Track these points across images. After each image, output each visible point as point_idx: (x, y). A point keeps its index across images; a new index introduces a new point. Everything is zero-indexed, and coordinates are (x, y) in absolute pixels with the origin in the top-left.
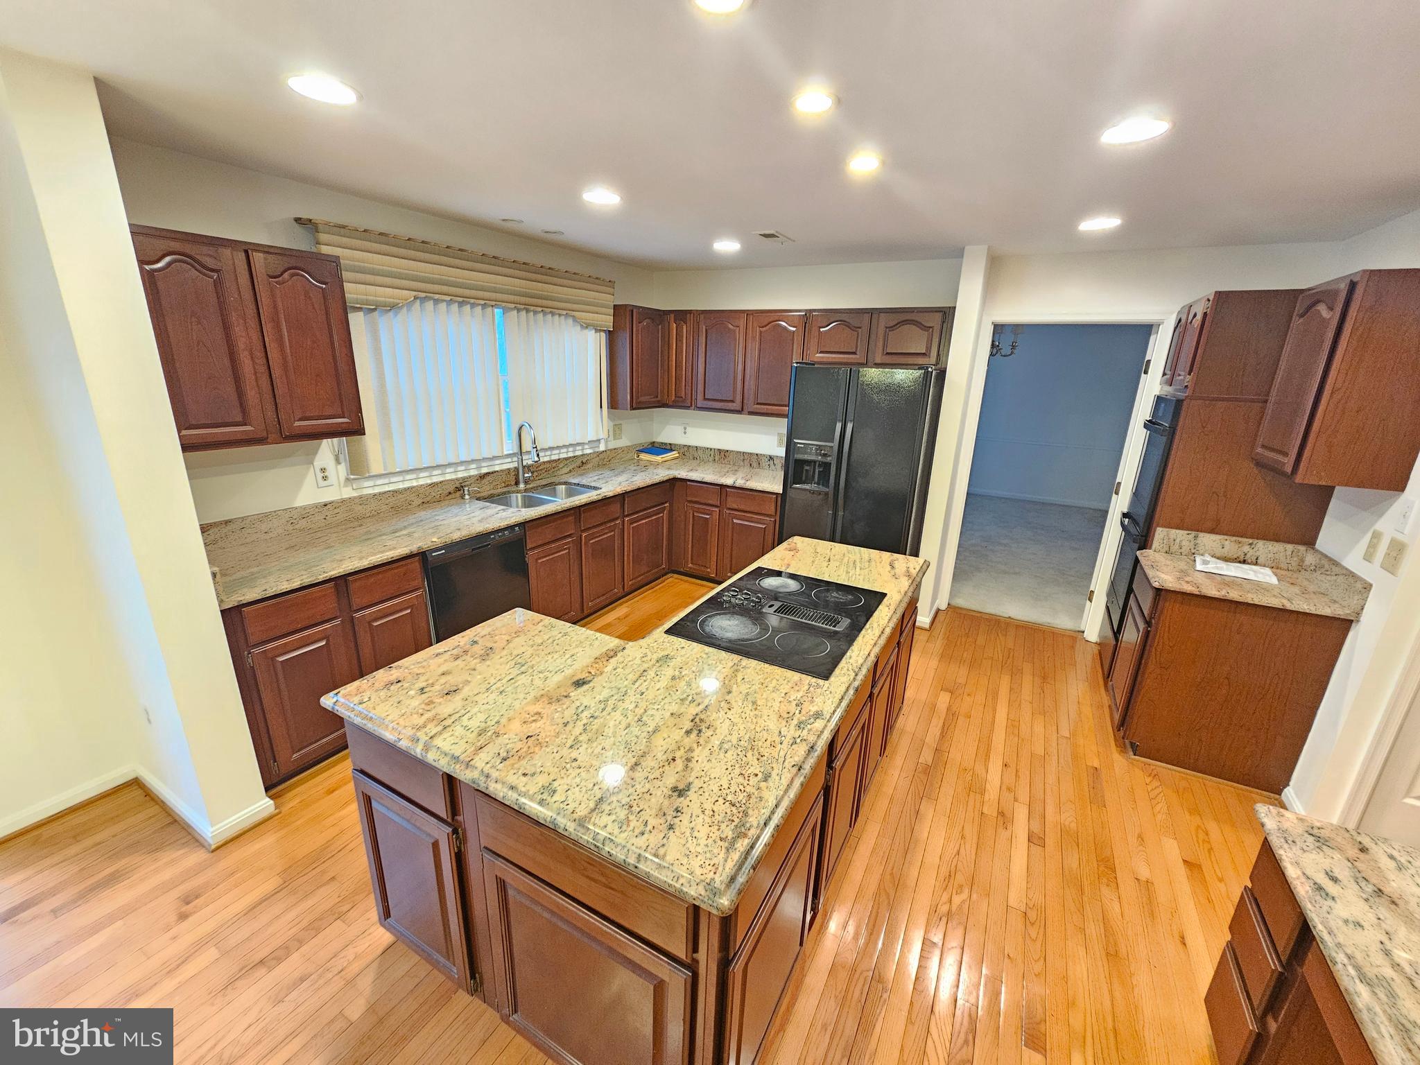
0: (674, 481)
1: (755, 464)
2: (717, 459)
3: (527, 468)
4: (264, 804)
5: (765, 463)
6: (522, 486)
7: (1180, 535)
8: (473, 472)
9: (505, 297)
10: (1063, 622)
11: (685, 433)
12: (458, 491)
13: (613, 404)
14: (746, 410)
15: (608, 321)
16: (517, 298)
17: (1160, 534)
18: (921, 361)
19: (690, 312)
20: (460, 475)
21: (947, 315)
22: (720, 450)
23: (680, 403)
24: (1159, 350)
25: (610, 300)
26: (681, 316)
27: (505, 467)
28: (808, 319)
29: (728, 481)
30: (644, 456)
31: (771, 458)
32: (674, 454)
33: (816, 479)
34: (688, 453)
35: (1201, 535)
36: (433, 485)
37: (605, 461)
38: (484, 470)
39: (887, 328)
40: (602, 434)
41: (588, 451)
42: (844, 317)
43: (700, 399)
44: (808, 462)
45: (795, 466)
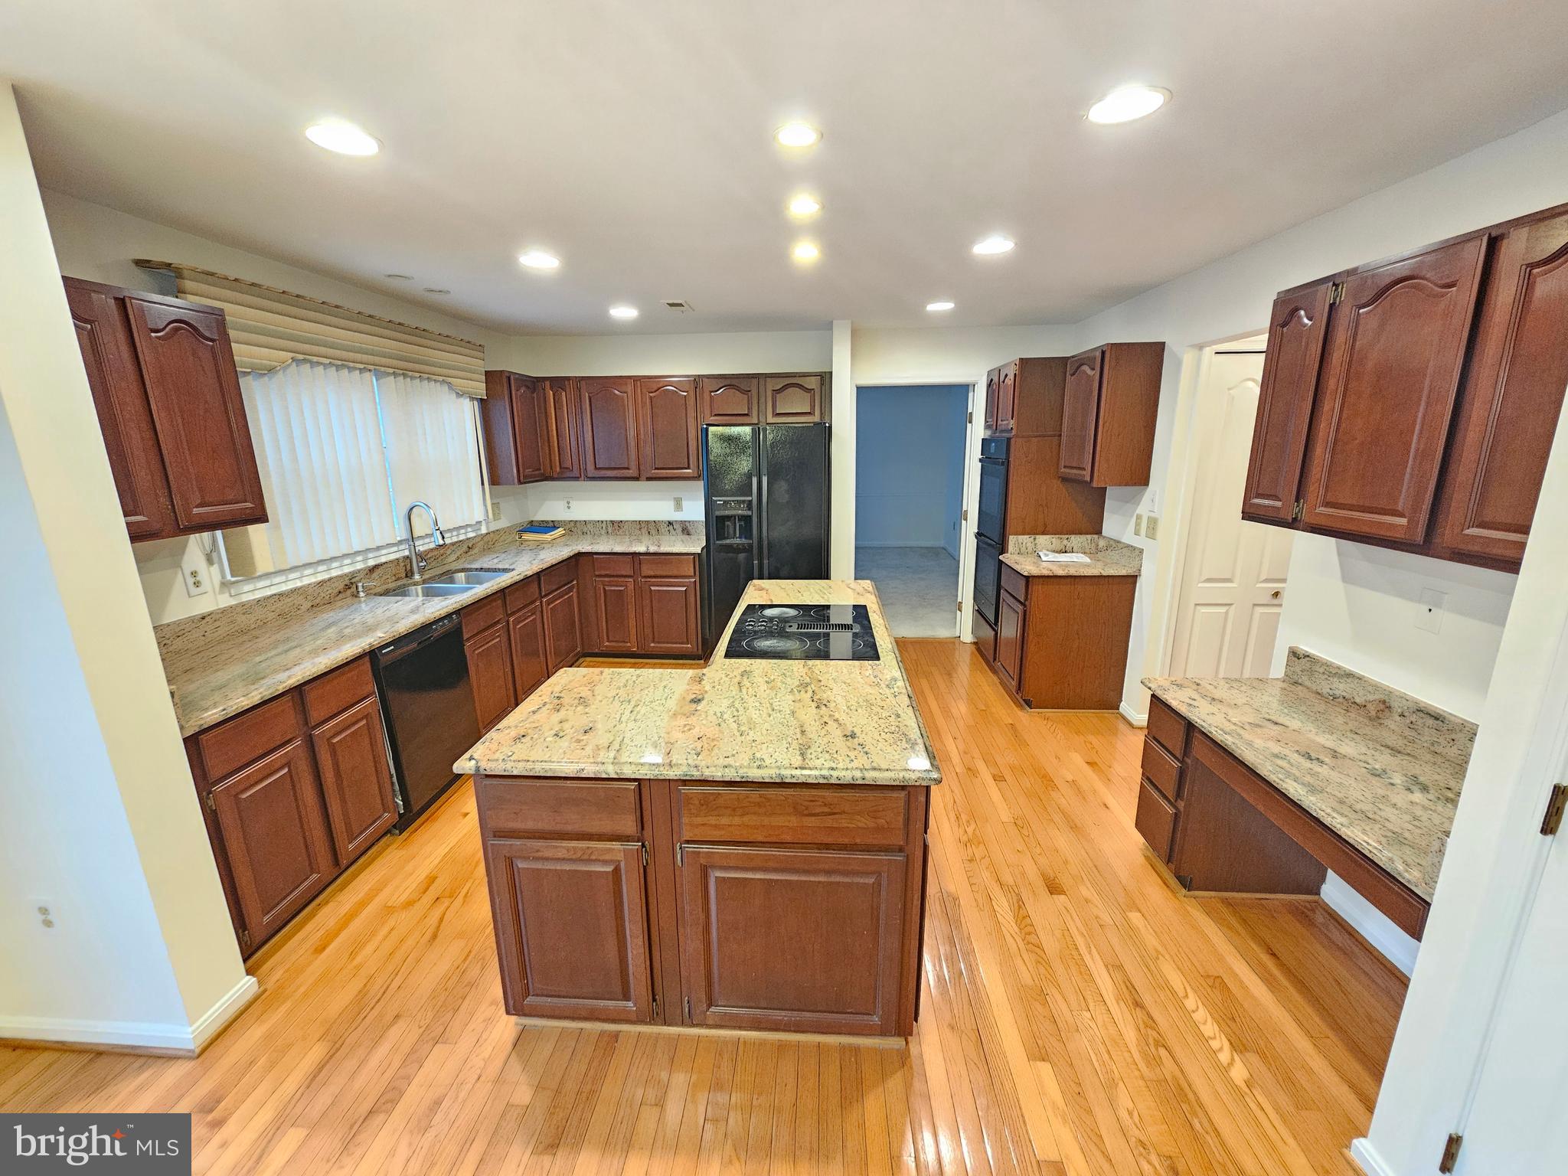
0: (579, 555)
1: (653, 532)
2: (610, 531)
3: (421, 556)
4: (247, 984)
5: (664, 529)
6: (417, 577)
7: (1025, 539)
8: (360, 566)
9: (384, 361)
10: (943, 633)
11: (569, 507)
12: (348, 588)
13: (494, 481)
14: (644, 475)
15: (481, 389)
16: (395, 362)
17: (1013, 541)
18: (806, 419)
19: (568, 378)
20: (347, 570)
21: (825, 379)
22: (612, 522)
23: (564, 474)
24: (978, 404)
25: (481, 366)
26: (558, 383)
27: (392, 557)
28: (697, 381)
29: (642, 549)
30: (527, 536)
31: (670, 523)
32: (560, 531)
33: (738, 536)
34: (574, 528)
35: (1037, 536)
36: (321, 583)
37: (489, 543)
38: (371, 563)
39: (774, 390)
40: (478, 514)
41: (471, 535)
42: (733, 382)
43: (590, 467)
44: (729, 518)
45: (716, 524)
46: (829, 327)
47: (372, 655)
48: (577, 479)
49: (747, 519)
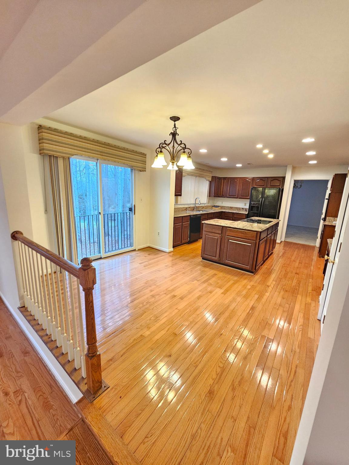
0: (222, 212)
1: (239, 210)
2: (230, 209)
3: (196, 207)
5: (241, 210)
6: (195, 210)
7: (331, 218)
8: (188, 206)
9: (197, 175)
11: (222, 203)
12: (186, 209)
13: (209, 196)
14: (239, 197)
15: (210, 179)
16: (199, 175)
17: (327, 218)
18: (278, 187)
19: (227, 177)
20: (186, 206)
21: (284, 178)
22: (230, 207)
23: (223, 196)
24: (330, 185)
25: (211, 175)
26: (225, 178)
27: (192, 206)
28: (253, 179)
29: (235, 212)
30: (213, 208)
31: (243, 208)
32: (220, 208)
33: (255, 210)
34: (222, 207)
36: (183, 207)
37: (207, 207)
38: (189, 206)
39: (271, 181)
40: (206, 202)
41: (204, 205)
42: (261, 179)
43: (228, 195)
44: (254, 206)
45: (251, 208)
46: (286, 166)
47: (190, 216)
48: (225, 197)
49: (258, 207)
